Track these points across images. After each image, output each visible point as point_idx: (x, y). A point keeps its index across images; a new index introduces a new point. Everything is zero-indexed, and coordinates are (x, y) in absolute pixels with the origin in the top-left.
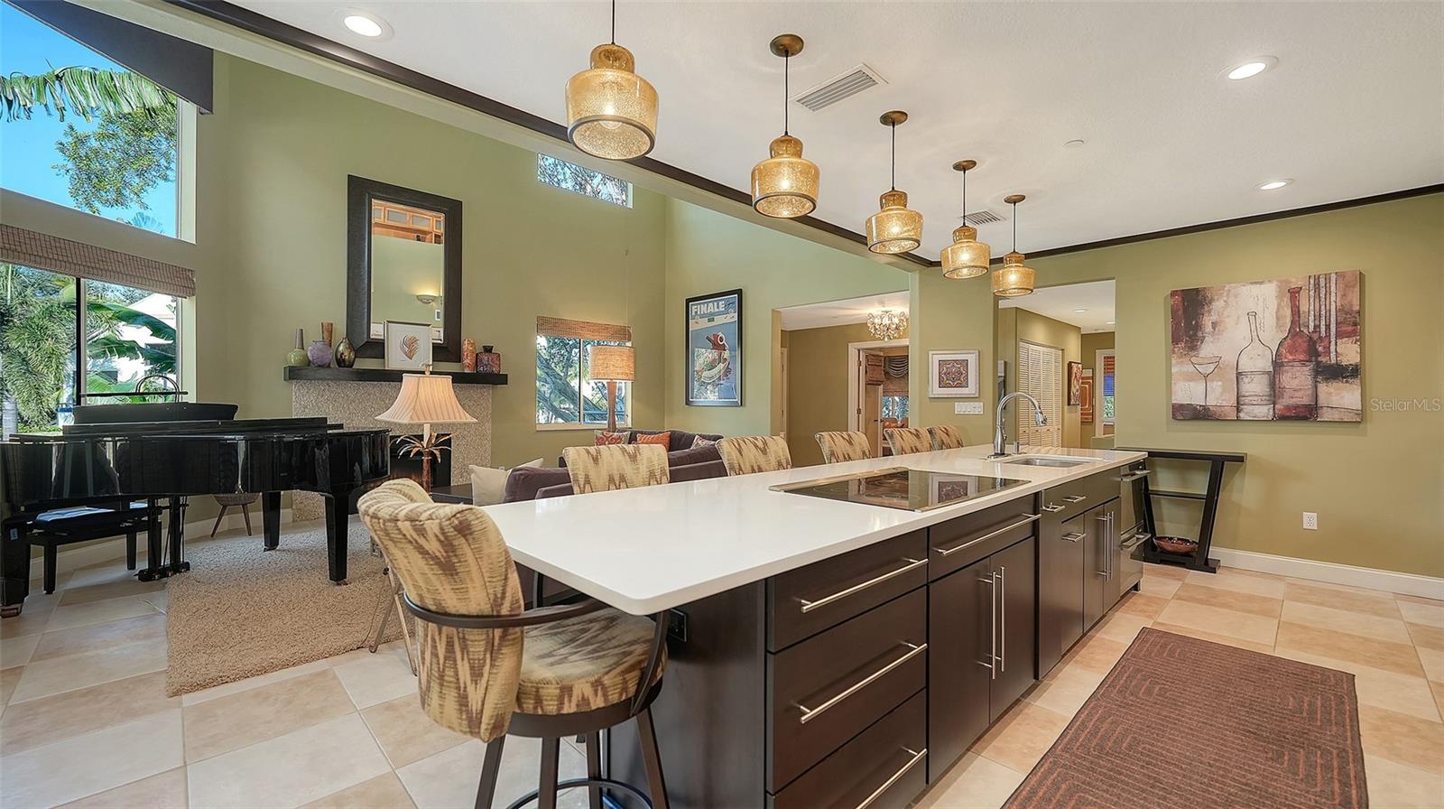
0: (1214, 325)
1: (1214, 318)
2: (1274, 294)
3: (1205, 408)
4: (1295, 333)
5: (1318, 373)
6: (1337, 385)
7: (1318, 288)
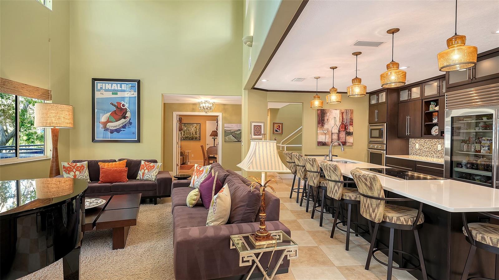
0: (327, 120)
1: (327, 118)
2: (339, 113)
3: (325, 143)
4: (342, 124)
5: (346, 134)
6: (349, 137)
7: (346, 113)
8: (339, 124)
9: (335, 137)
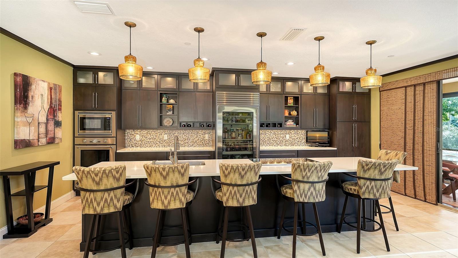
0: (32, 97)
2: (47, 88)
3: (29, 141)
4: (51, 107)
5: (55, 124)
6: (58, 129)
7: (55, 89)
8: (47, 106)
9: (42, 130)
